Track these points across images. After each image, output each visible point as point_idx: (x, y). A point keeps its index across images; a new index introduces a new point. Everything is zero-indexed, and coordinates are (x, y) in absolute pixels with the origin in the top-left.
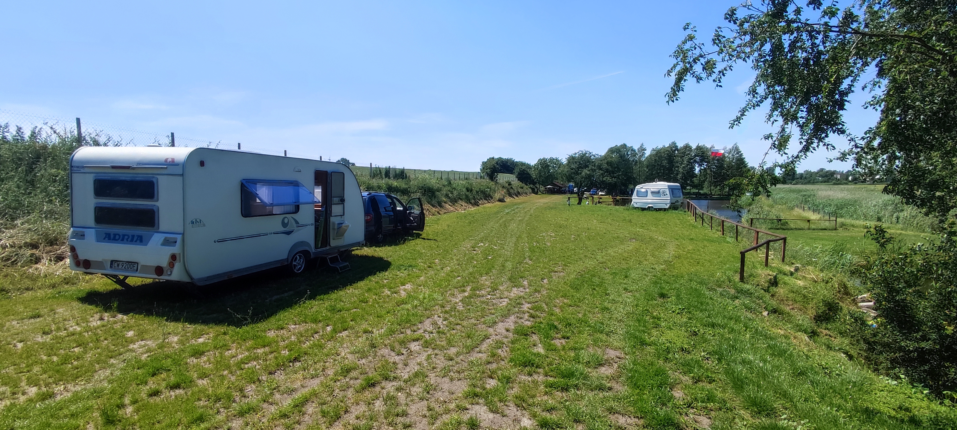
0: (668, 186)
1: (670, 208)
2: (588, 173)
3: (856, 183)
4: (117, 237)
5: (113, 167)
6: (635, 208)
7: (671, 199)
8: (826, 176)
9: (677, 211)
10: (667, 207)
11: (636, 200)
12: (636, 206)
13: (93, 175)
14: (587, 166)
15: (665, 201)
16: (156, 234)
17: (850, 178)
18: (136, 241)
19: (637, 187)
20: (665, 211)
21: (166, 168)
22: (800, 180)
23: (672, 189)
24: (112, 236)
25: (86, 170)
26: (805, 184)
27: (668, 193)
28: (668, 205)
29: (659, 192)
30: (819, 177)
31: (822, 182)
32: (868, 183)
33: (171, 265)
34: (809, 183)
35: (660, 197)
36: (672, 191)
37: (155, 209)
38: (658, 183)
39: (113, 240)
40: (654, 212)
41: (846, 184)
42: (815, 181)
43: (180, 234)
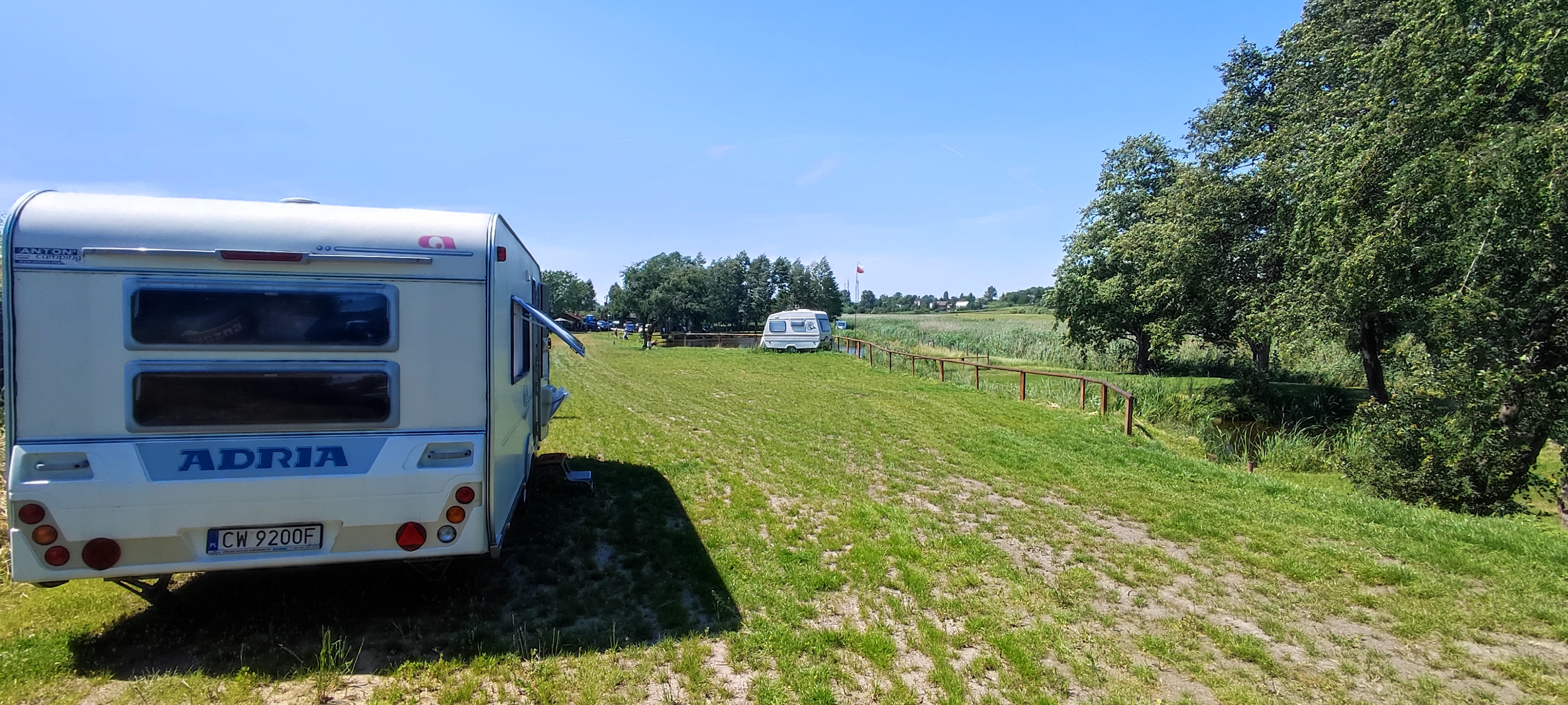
0: (816, 315)
1: (819, 347)
2: (660, 295)
3: (937, 312)
4: (240, 459)
5: (228, 256)
6: (768, 350)
7: (821, 334)
8: (906, 302)
9: (831, 352)
10: (816, 346)
11: (767, 339)
12: (769, 346)
13: (121, 278)
14: (656, 286)
15: (812, 338)
16: (390, 439)
17: (931, 305)
18: (320, 464)
19: (769, 318)
20: (813, 352)
21: (430, 262)
22: (880, 308)
23: (820, 320)
24: (217, 459)
25: (90, 262)
26: (886, 313)
27: (816, 325)
28: (817, 344)
29: (803, 325)
30: (899, 304)
31: (902, 311)
32: (949, 311)
33: (455, 515)
34: (889, 311)
35: (805, 331)
36: (820, 323)
37: (387, 370)
38: (800, 310)
39: (221, 468)
40: (797, 355)
41: (928, 312)
42: (896, 309)
43: (474, 432)
